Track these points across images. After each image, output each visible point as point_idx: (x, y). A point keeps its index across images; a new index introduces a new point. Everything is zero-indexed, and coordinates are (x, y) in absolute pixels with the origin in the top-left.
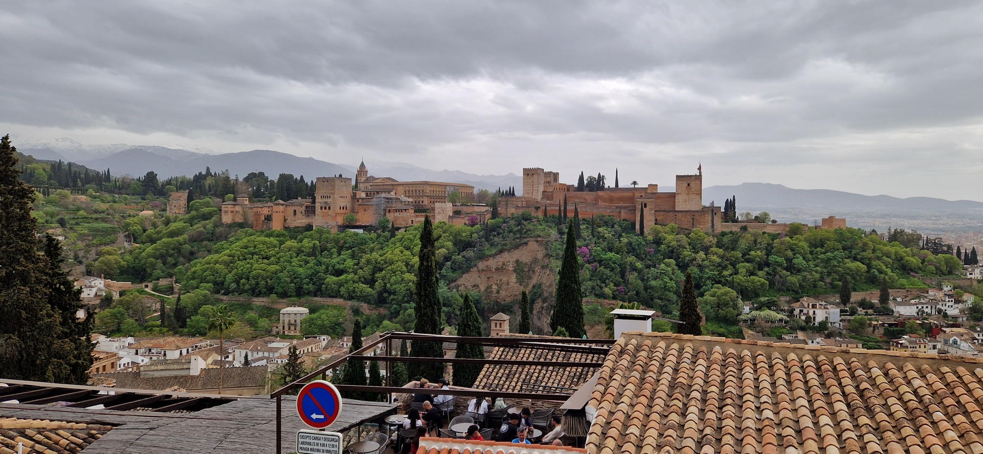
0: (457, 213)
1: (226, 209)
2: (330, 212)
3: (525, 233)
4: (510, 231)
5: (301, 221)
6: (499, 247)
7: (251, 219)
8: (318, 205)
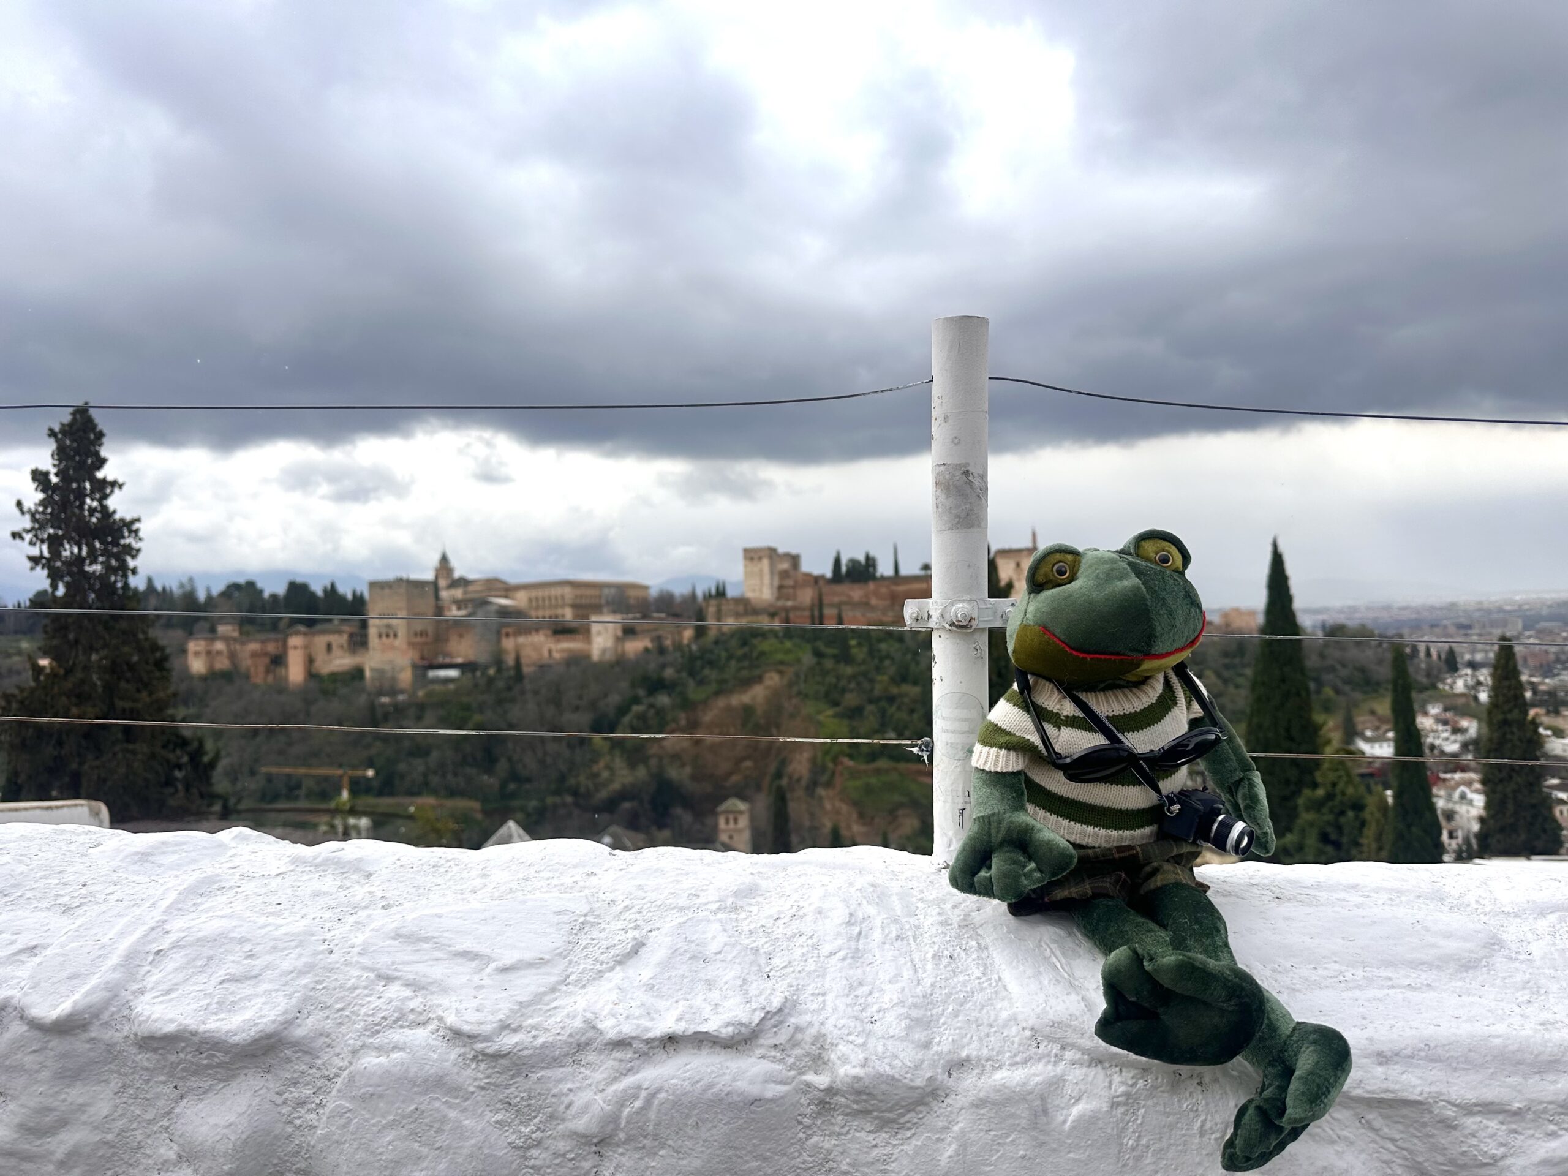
0: (629, 632)
1: (198, 649)
2: (397, 643)
3: (757, 658)
4: (730, 657)
5: (341, 662)
6: (714, 687)
7: (246, 663)
8: (372, 632)
